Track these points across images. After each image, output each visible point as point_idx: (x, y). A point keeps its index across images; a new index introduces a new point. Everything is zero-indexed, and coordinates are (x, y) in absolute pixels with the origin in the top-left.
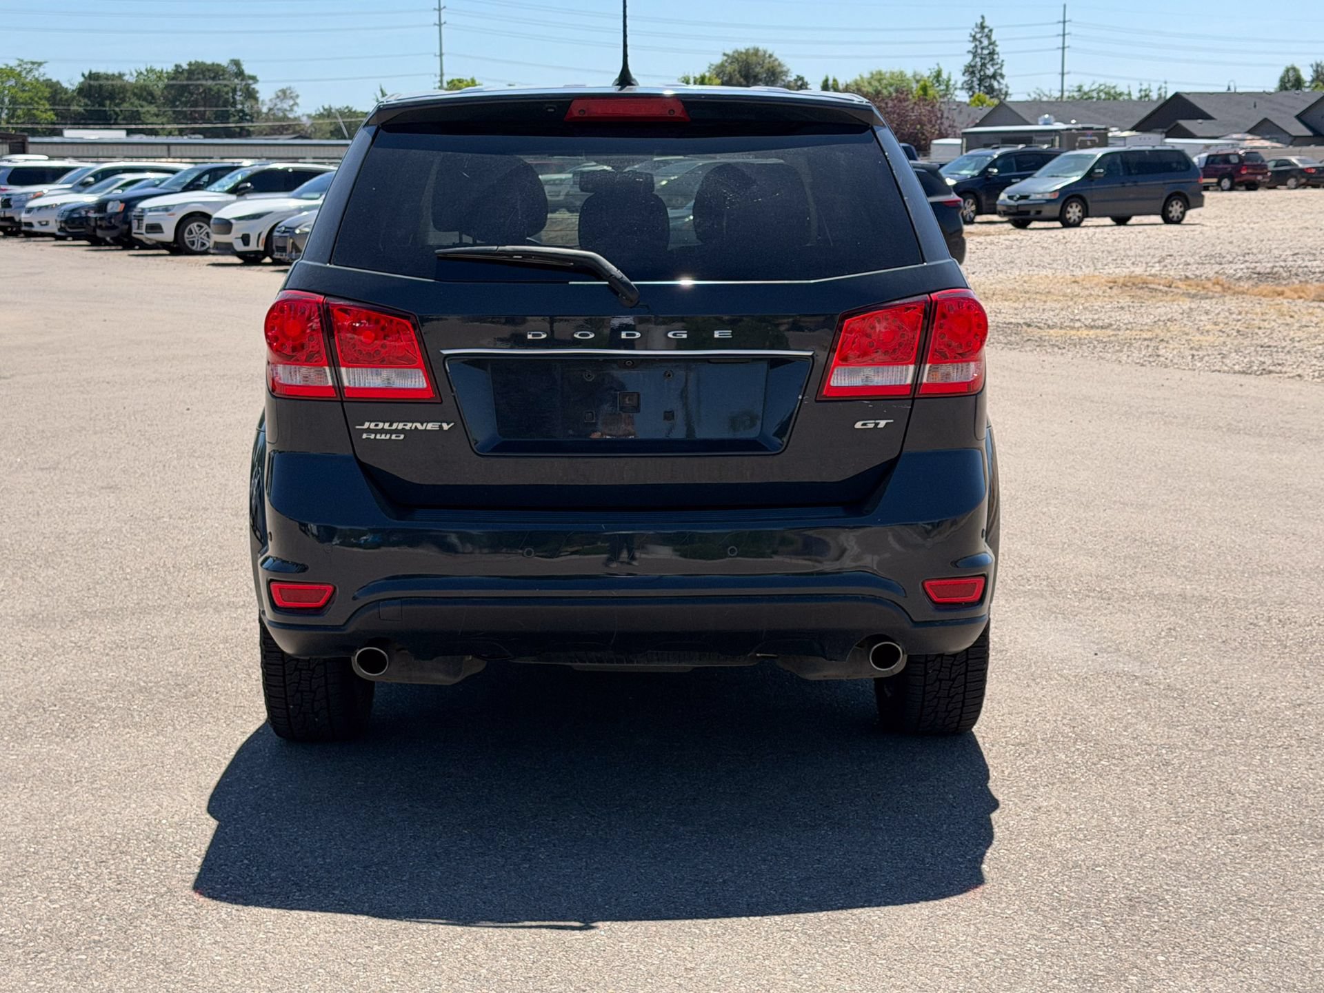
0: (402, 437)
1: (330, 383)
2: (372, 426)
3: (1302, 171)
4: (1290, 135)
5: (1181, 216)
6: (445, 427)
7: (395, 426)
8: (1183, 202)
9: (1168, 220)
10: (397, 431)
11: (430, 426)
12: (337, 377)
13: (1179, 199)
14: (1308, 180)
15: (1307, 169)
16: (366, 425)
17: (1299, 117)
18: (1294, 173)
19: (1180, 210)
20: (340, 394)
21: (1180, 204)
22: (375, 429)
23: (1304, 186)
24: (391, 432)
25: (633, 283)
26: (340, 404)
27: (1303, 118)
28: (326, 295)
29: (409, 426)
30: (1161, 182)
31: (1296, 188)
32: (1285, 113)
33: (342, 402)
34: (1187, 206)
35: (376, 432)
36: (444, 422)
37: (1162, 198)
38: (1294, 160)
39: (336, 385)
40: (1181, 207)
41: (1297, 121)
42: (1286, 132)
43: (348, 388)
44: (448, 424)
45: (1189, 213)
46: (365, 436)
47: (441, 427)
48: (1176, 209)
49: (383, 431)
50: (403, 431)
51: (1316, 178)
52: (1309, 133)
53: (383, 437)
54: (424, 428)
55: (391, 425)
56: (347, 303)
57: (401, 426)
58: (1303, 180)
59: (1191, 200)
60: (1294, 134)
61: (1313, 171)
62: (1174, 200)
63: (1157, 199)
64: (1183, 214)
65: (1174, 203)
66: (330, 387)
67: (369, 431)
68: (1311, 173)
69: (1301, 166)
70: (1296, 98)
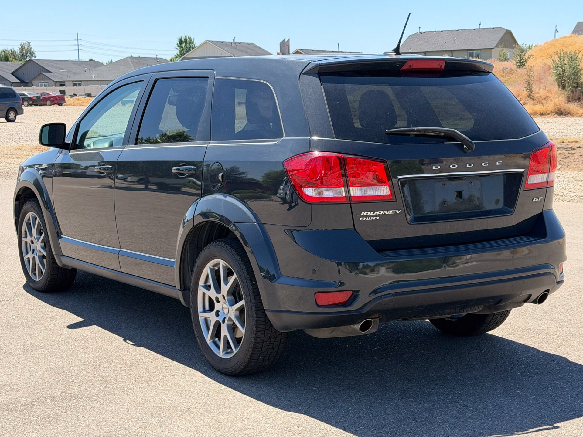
0: (378, 218)
1: (344, 195)
2: (365, 214)
3: (30, 98)
4: (10, 82)
5: (14, 118)
6: (398, 212)
7: (376, 213)
8: (14, 112)
9: (8, 120)
10: (376, 216)
11: (391, 212)
12: (349, 192)
13: (13, 111)
14: (33, 102)
15: (32, 97)
16: (363, 213)
17: (12, 74)
18: (26, 99)
19: (14, 115)
20: (350, 201)
21: (13, 112)
22: (366, 216)
23: (31, 105)
24: (373, 216)
25: (473, 142)
26: (349, 205)
27: (15, 74)
28: (341, 153)
29: (382, 212)
30: (4, 103)
31: (28, 106)
32: (4, 71)
33: (350, 204)
34: (17, 114)
35: (366, 217)
36: (397, 210)
37: (5, 110)
38: (25, 93)
39: (348, 196)
40: (14, 114)
41: (12, 75)
42: (9, 81)
43: (353, 197)
44: (399, 211)
45: (17, 117)
46: (361, 219)
47: (396, 212)
48: (12, 115)
49: (370, 216)
50: (379, 215)
51: (36, 101)
52: (18, 81)
53: (369, 219)
54: (388, 213)
55: (373, 213)
56: (354, 156)
57: (378, 213)
58: (31, 102)
59: (18, 111)
60: (12, 81)
61: (35, 98)
62: (11, 111)
63: (3, 110)
64: (15, 117)
65: (11, 112)
66: (344, 197)
67: (363, 216)
68: (34, 99)
69: (29, 96)
70: (8, 65)
